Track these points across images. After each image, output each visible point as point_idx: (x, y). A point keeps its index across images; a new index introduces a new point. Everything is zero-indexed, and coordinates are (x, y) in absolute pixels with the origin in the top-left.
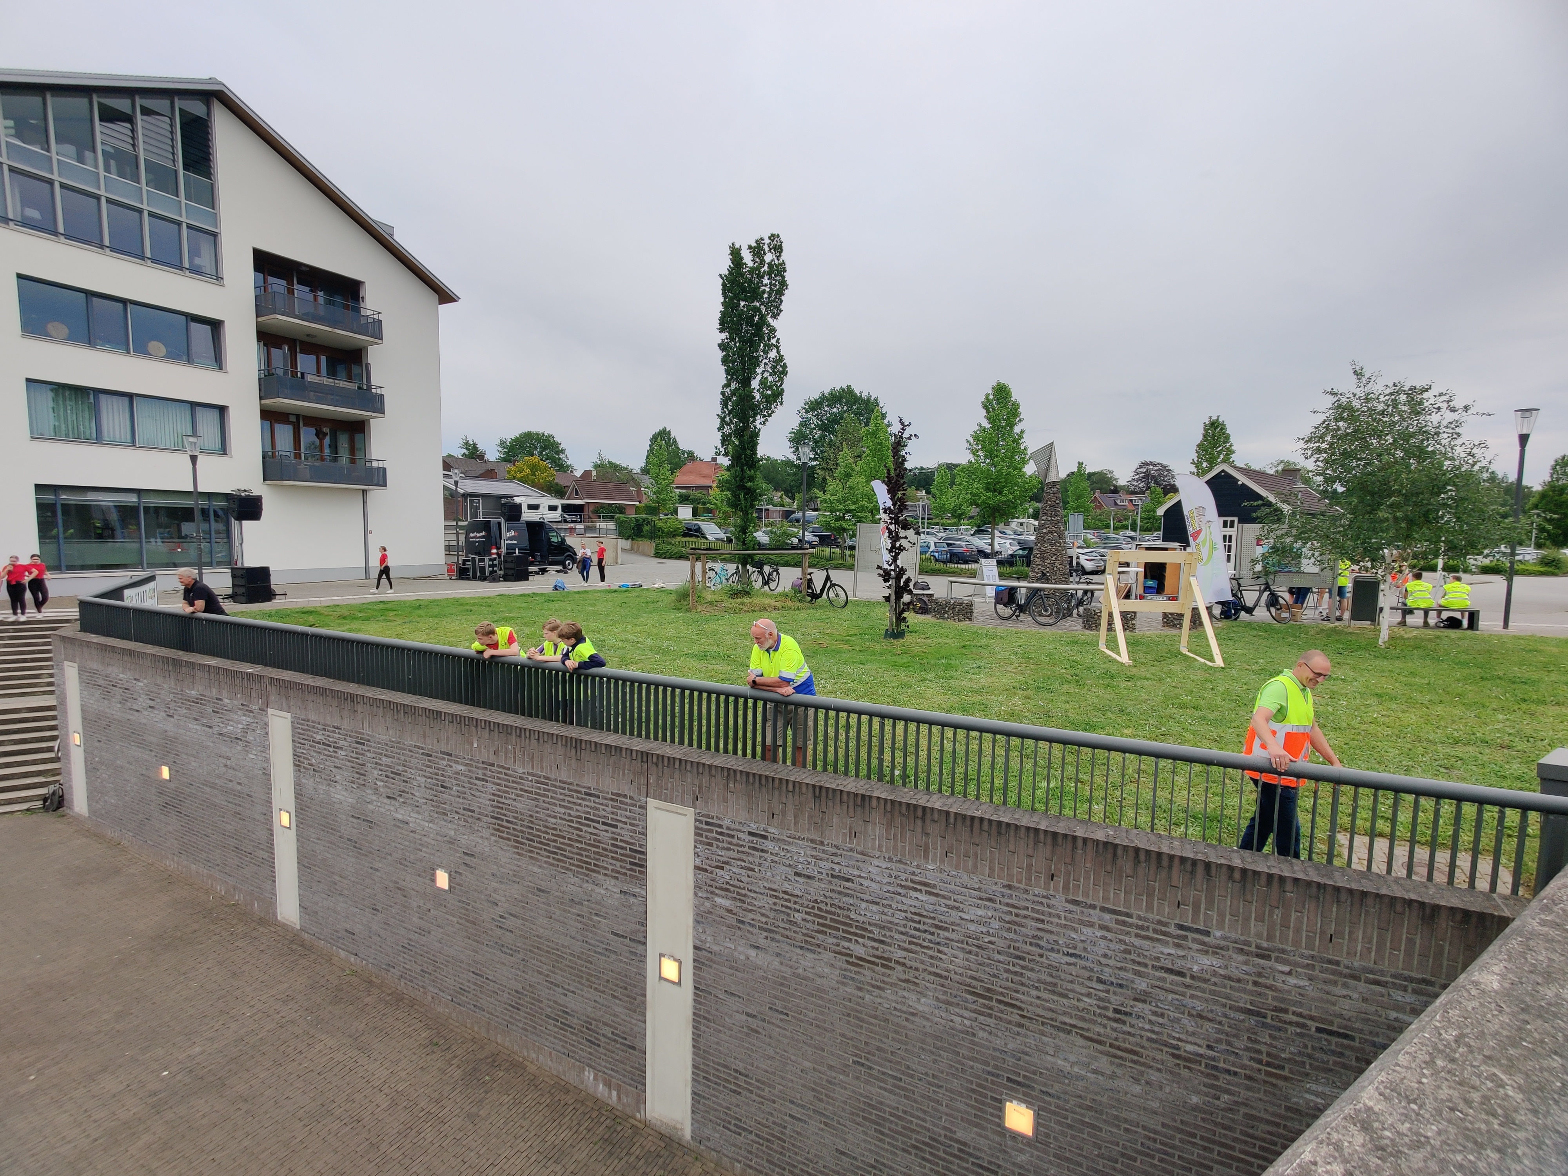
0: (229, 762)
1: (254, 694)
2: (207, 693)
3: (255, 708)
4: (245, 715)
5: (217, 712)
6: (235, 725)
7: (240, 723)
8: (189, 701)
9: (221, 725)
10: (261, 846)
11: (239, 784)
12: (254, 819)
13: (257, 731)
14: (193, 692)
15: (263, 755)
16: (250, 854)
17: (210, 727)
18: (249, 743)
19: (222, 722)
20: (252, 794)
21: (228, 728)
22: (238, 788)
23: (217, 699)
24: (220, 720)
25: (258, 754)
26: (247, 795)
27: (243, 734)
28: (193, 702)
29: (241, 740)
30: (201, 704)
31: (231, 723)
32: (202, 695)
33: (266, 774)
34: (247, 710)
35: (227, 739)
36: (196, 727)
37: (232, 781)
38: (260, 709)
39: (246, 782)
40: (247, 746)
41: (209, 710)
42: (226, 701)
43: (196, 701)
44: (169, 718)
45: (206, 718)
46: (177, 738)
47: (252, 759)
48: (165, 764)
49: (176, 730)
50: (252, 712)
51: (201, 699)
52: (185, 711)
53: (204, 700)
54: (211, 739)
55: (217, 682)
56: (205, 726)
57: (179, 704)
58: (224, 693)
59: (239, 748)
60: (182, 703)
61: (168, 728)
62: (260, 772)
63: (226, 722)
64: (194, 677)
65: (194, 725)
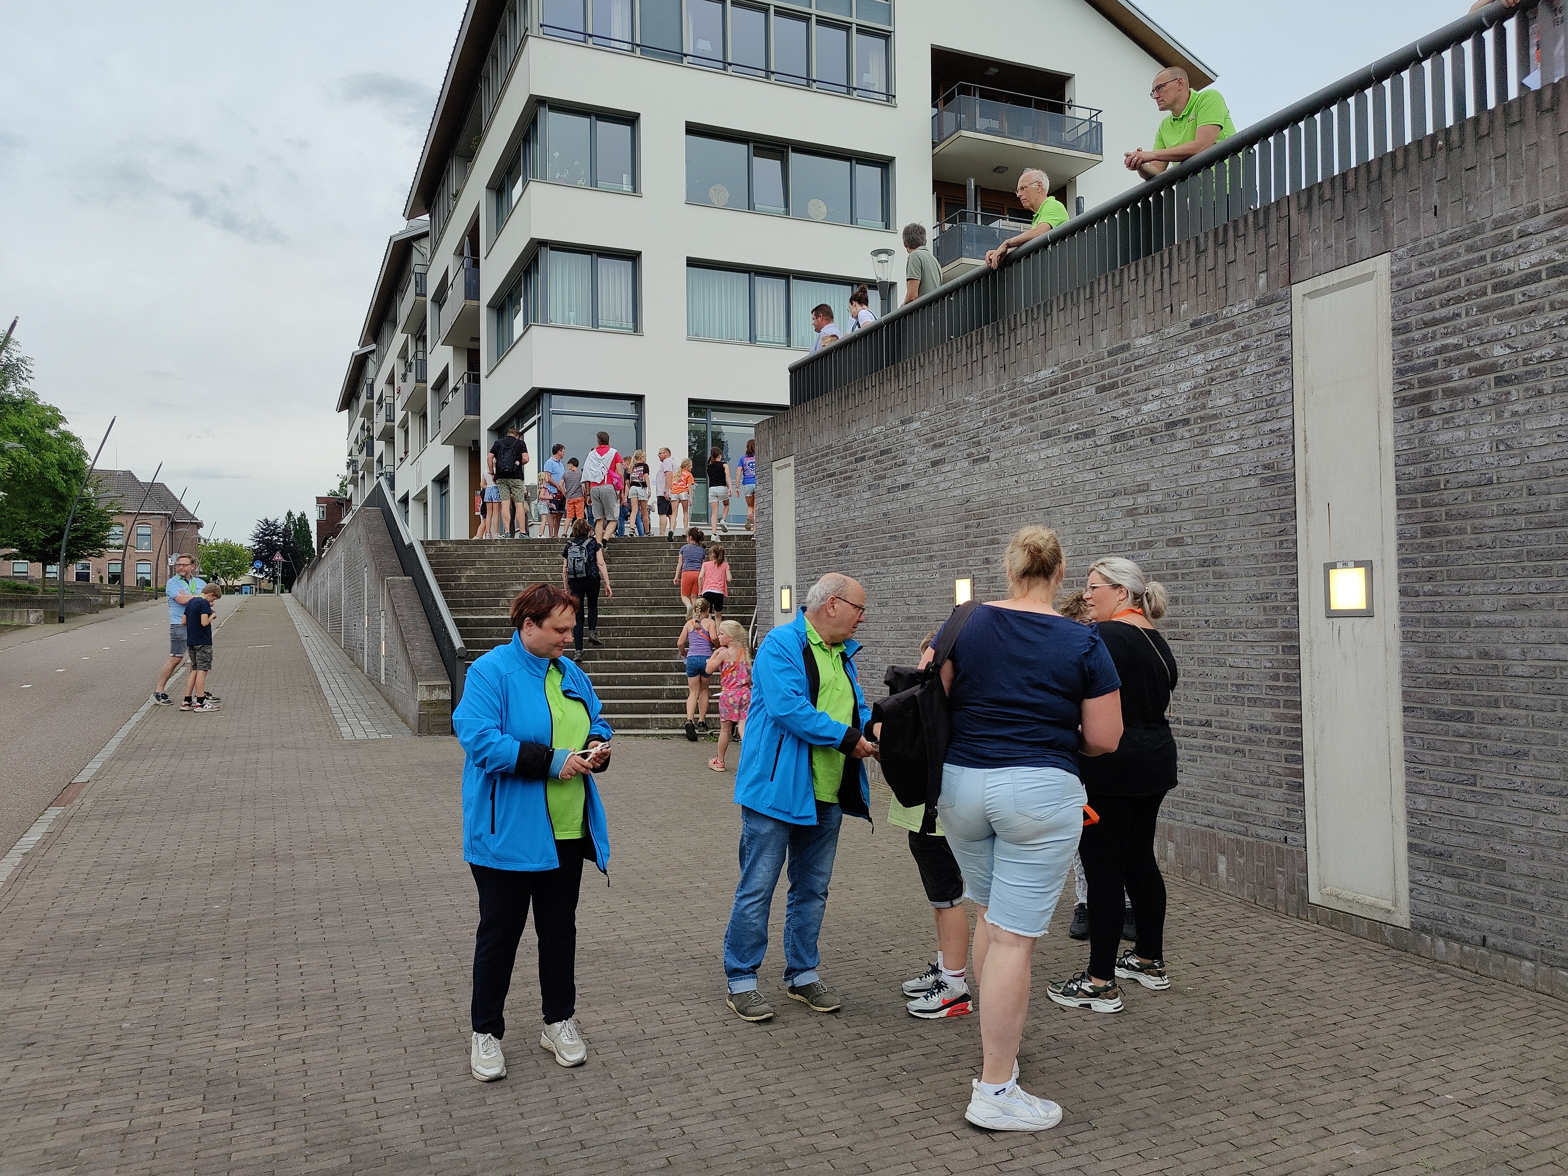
0: (1141, 499)
1: (1238, 273)
2: (1085, 353)
4: (1204, 348)
5: (1113, 386)
6: (1167, 391)
7: (1183, 380)
8: (1031, 400)
9: (1124, 412)
10: (1248, 694)
11: (1177, 542)
12: (1226, 624)
13: (1248, 372)
14: (1043, 374)
15: (1267, 427)
16: (1208, 724)
17: (1086, 435)
18: (1215, 416)
19: (1126, 405)
20: (1222, 553)
21: (1145, 408)
22: (1174, 553)
23: (1110, 354)
24: (1119, 401)
25: (1250, 432)
26: (1203, 563)
27: (1192, 405)
28: (1042, 396)
29: (1186, 422)
30: (1064, 390)
31: (1156, 392)
32: (1071, 366)
33: (1273, 480)
34: (1211, 332)
35: (1138, 441)
36: (1049, 452)
37: (1148, 544)
38: (1259, 303)
39: (1198, 529)
40: (1204, 430)
41: (1089, 392)
42: (1141, 343)
43: (1053, 390)
44: (977, 467)
45: (1076, 417)
46: (995, 504)
47: (1223, 458)
48: (964, 574)
49: (992, 485)
50: (1230, 326)
51: (1065, 379)
52: (1019, 430)
53: (1074, 376)
54: (1092, 461)
55: (1113, 313)
56: (1077, 436)
57: (1007, 421)
58: (1137, 326)
59: (1180, 446)
60: (1013, 415)
61: (975, 490)
62: (1254, 483)
63: (1142, 396)
64: (1047, 335)
65: (1040, 453)
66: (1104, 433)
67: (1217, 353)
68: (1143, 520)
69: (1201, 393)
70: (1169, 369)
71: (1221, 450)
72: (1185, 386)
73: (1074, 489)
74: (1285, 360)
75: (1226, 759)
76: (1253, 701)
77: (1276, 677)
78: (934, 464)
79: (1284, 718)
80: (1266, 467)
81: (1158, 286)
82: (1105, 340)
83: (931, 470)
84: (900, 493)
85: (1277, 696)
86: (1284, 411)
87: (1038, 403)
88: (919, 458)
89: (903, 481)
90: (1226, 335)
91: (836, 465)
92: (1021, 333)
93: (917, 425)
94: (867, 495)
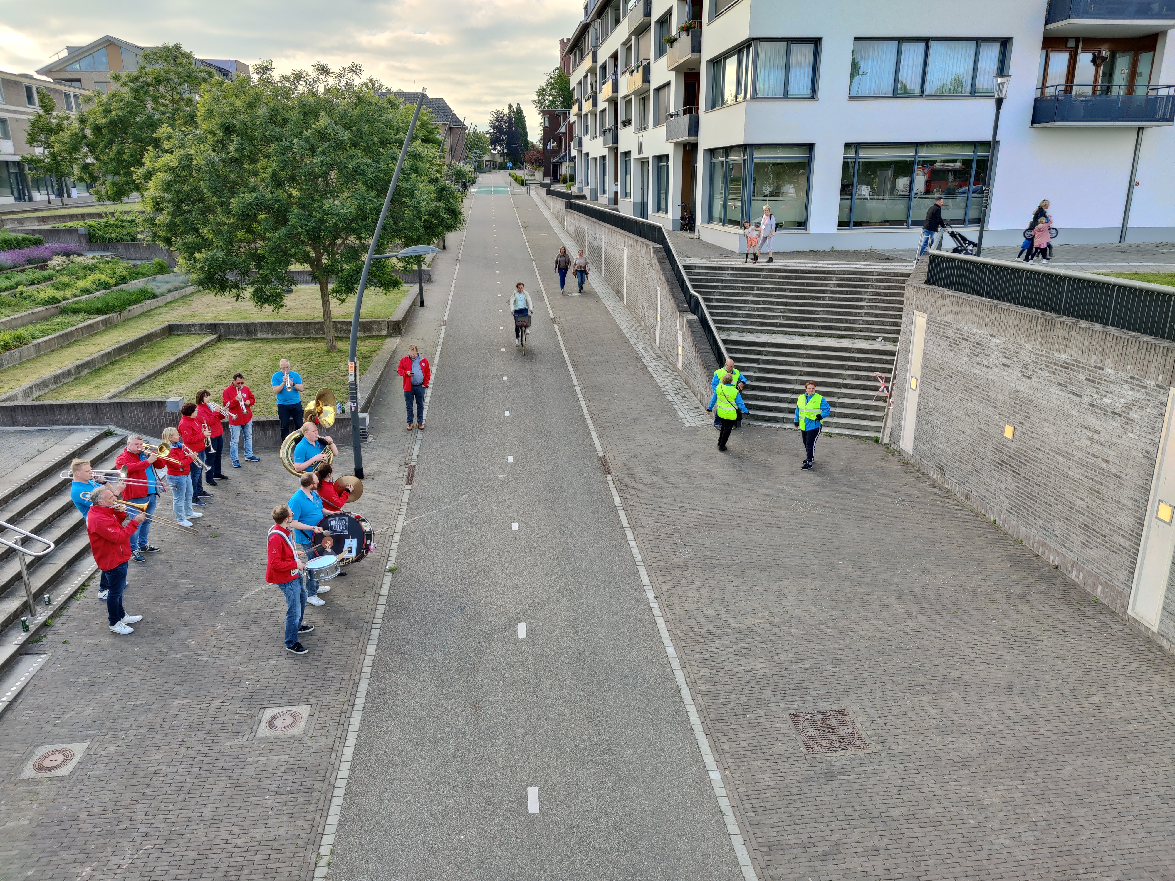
0: (1096, 436)
1: (1152, 368)
2: (1084, 359)
3: (1150, 383)
4: (1132, 389)
5: (1094, 382)
6: (1115, 398)
7: (1122, 397)
8: (1055, 364)
9: (1096, 396)
10: (1122, 533)
11: (1107, 462)
12: (1119, 502)
13: (1148, 410)
14: (1064, 357)
15: (1150, 437)
16: (1105, 536)
17: (1078, 395)
18: (1131, 420)
19: (1097, 393)
20: (1123, 475)
21: (1105, 400)
22: (1104, 465)
23: (1095, 367)
24: (1095, 390)
25: (1143, 435)
26: (1115, 475)
27: (1124, 410)
28: (1061, 366)
29: (1120, 416)
30: (1071, 369)
31: (1111, 396)
32: (1076, 361)
33: (1148, 458)
34: (1137, 385)
35: (1099, 411)
36: (1060, 393)
37: (1095, 456)
38: (1158, 386)
39: (1116, 461)
40: (1127, 424)
41: (1082, 378)
42: (1109, 371)
43: (1066, 366)
44: (1025, 379)
45: (1074, 385)
46: (1030, 401)
47: (1131, 439)
48: (1010, 423)
49: (1031, 392)
50: (1145, 388)
51: (1073, 365)
52: (1048, 374)
53: (1077, 366)
54: (1078, 408)
55: (1100, 350)
56: (1073, 394)
57: (1043, 367)
58: (1108, 362)
59: (1115, 423)
60: (1046, 366)
61: (1021, 389)
62: (1140, 455)
63: (1104, 393)
64: (1068, 340)
65: (1055, 391)
66: (1086, 399)
67: (1138, 395)
68: (1095, 445)
69: (1129, 407)
70: (1118, 390)
71: (1131, 435)
72: (1123, 401)
73: (1069, 416)
74: (1162, 415)
75: (1109, 552)
76: (1123, 536)
77: (1133, 532)
78: (1004, 365)
79: (1133, 548)
80: (1147, 452)
81: (1120, 351)
82: (1093, 360)
83: (1002, 367)
84: (984, 369)
85: (1132, 538)
86: (1158, 435)
87: (1059, 368)
88: (996, 358)
89: (986, 363)
90: (1142, 390)
91: (951, 334)
92: (1057, 331)
93: (998, 341)
94: (966, 359)
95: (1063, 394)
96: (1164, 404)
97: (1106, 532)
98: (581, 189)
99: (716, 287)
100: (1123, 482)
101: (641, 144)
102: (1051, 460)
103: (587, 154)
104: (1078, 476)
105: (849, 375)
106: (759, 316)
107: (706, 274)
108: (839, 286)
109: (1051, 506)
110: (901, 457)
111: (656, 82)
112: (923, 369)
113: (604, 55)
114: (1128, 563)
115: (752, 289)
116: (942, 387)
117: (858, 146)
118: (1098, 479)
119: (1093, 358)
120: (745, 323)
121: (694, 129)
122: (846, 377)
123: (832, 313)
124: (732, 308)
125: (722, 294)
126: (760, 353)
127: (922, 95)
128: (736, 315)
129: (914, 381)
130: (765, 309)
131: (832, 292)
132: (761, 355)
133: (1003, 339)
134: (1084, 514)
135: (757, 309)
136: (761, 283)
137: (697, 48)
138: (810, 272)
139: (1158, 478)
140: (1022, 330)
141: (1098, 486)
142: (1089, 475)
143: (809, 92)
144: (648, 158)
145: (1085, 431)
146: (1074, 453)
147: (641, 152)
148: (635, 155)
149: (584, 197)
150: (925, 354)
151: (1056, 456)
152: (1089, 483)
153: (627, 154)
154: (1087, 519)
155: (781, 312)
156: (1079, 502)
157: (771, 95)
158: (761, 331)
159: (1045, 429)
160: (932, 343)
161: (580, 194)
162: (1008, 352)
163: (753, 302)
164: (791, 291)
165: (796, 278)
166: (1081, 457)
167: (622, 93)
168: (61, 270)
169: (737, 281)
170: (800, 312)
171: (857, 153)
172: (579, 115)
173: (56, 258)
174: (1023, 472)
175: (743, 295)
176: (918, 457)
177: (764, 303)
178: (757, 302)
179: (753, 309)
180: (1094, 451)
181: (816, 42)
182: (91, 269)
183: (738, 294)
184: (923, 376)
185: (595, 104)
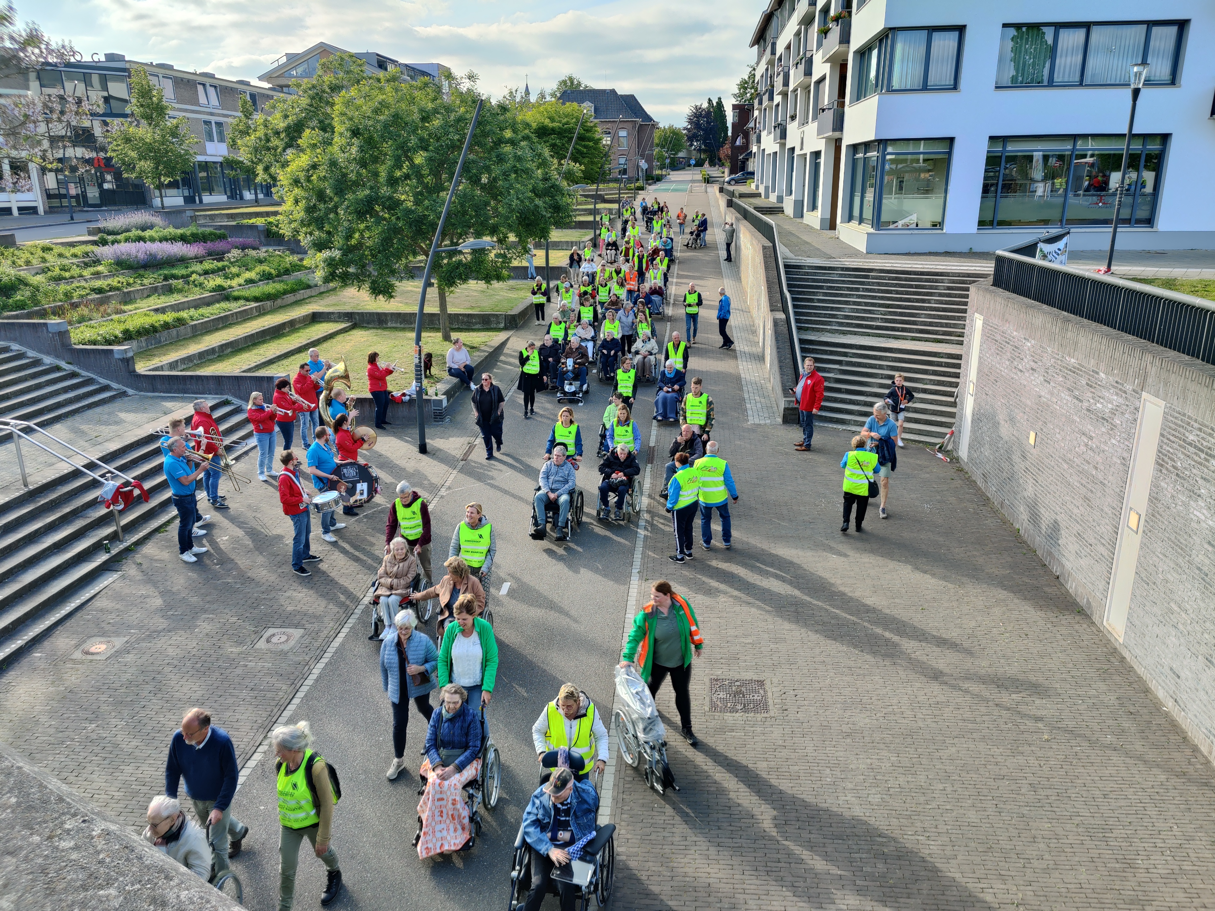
0: (1090, 442)
1: (1132, 373)
2: (1086, 364)
3: (1129, 387)
4: (1117, 394)
5: (1091, 386)
6: (1105, 404)
7: (1110, 403)
8: (1067, 368)
9: (1092, 401)
10: (1103, 541)
11: (1096, 468)
12: (1102, 510)
13: (1126, 416)
14: (1073, 360)
15: (1126, 443)
16: (1091, 545)
17: (1080, 401)
18: (1115, 426)
19: (1093, 398)
20: (1106, 482)
21: (1098, 405)
22: (1094, 472)
23: (1093, 371)
24: (1092, 395)
25: (1122, 441)
26: (1101, 482)
27: (1110, 415)
28: (1070, 370)
29: (1108, 421)
30: (1077, 374)
31: (1102, 401)
32: (1081, 365)
33: (1124, 465)
34: (1120, 390)
35: (1094, 417)
36: (1068, 398)
37: (1089, 463)
38: (1134, 391)
39: (1102, 468)
40: (1112, 429)
41: (1084, 382)
42: (1102, 375)
43: (1073, 371)
44: (1046, 384)
45: (1078, 390)
46: (1048, 406)
47: (1114, 445)
48: (1034, 429)
49: (1049, 397)
50: (1125, 392)
51: (1078, 369)
52: (1061, 379)
53: (1081, 371)
54: (1079, 413)
55: (1097, 353)
56: (1077, 399)
57: (1058, 371)
58: (1102, 366)
59: (1103, 429)
60: (1060, 370)
61: (1043, 394)
62: (1119, 462)
63: (1097, 398)
64: (1076, 344)
65: (1065, 396)
66: (1086, 404)
67: (1121, 400)
68: (1089, 452)
69: (1113, 412)
70: (1107, 394)
71: (1114, 441)
72: (1110, 406)
73: (1074, 421)
74: (1135, 420)
75: (1093, 561)
76: (1104, 545)
77: (1111, 540)
78: (1033, 369)
79: (1110, 557)
80: (1124, 459)
82: (1092, 364)
83: (1031, 371)
84: (1019, 373)
85: (1110, 547)
86: (1131, 440)
87: (1069, 372)
88: (1027, 362)
89: (1020, 367)
90: (1124, 395)
91: (998, 337)
92: (1069, 333)
93: (1029, 344)
94: (1007, 363)
95: (1070, 399)
96: (1137, 409)
97: (1092, 541)
98: (757, 187)
99: (821, 287)
100: (1106, 490)
101: (802, 139)
102: (1059, 467)
103: (764, 150)
104: (1076, 483)
105: (931, 380)
106: (857, 318)
107: (815, 274)
108: (949, 288)
109: (1056, 514)
110: (958, 465)
111: (815, 77)
112: (978, 373)
113: (780, 49)
114: (1105, 573)
115: (857, 290)
116: (990, 392)
117: (1005, 139)
118: (1089, 486)
119: (1092, 362)
120: (841, 324)
121: (839, 124)
122: (928, 382)
123: (934, 317)
124: (832, 309)
125: (826, 294)
126: (845, 354)
127: (1081, 84)
128: (834, 316)
129: (972, 385)
130: (865, 311)
131: (940, 295)
132: (847, 356)
133: (1033, 342)
134: (1078, 523)
135: (858, 311)
136: (869, 284)
137: (845, 39)
138: (922, 273)
139: (1130, 485)
140: (1046, 332)
141: (1089, 494)
142: (1084, 482)
143: (952, 82)
144: (806, 154)
145: (1083, 437)
146: (1075, 459)
147: (802, 149)
148: (797, 152)
149: (759, 195)
150: (980, 358)
151: (1063, 463)
152: (1083, 491)
153: (793, 149)
154: (1080, 528)
155: (882, 314)
156: (1076, 511)
157: (908, 87)
158: (855, 333)
159: (1057, 435)
160: (985, 346)
161: (756, 192)
162: (1036, 356)
163: (855, 303)
164: (897, 292)
165: (906, 279)
166: (1079, 463)
167: (791, 87)
168: (235, 262)
169: (843, 282)
170: (901, 314)
171: (1004, 146)
172: (760, 110)
173: (233, 251)
174: (1040, 479)
175: (846, 296)
176: (971, 465)
177: (866, 304)
178: (859, 304)
179: (853, 310)
180: (1088, 458)
181: (961, 29)
182: (260, 262)
183: (841, 295)
184: (977, 381)
185: (771, 99)
